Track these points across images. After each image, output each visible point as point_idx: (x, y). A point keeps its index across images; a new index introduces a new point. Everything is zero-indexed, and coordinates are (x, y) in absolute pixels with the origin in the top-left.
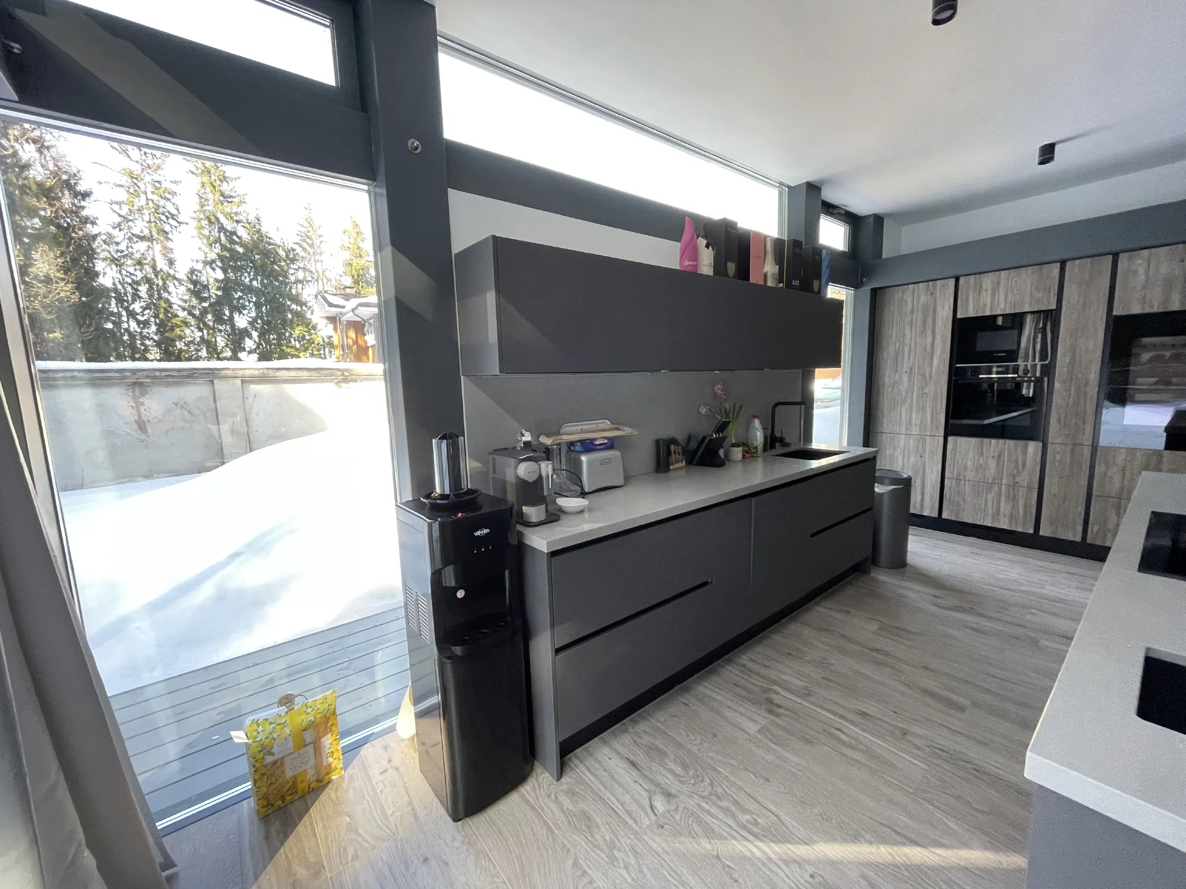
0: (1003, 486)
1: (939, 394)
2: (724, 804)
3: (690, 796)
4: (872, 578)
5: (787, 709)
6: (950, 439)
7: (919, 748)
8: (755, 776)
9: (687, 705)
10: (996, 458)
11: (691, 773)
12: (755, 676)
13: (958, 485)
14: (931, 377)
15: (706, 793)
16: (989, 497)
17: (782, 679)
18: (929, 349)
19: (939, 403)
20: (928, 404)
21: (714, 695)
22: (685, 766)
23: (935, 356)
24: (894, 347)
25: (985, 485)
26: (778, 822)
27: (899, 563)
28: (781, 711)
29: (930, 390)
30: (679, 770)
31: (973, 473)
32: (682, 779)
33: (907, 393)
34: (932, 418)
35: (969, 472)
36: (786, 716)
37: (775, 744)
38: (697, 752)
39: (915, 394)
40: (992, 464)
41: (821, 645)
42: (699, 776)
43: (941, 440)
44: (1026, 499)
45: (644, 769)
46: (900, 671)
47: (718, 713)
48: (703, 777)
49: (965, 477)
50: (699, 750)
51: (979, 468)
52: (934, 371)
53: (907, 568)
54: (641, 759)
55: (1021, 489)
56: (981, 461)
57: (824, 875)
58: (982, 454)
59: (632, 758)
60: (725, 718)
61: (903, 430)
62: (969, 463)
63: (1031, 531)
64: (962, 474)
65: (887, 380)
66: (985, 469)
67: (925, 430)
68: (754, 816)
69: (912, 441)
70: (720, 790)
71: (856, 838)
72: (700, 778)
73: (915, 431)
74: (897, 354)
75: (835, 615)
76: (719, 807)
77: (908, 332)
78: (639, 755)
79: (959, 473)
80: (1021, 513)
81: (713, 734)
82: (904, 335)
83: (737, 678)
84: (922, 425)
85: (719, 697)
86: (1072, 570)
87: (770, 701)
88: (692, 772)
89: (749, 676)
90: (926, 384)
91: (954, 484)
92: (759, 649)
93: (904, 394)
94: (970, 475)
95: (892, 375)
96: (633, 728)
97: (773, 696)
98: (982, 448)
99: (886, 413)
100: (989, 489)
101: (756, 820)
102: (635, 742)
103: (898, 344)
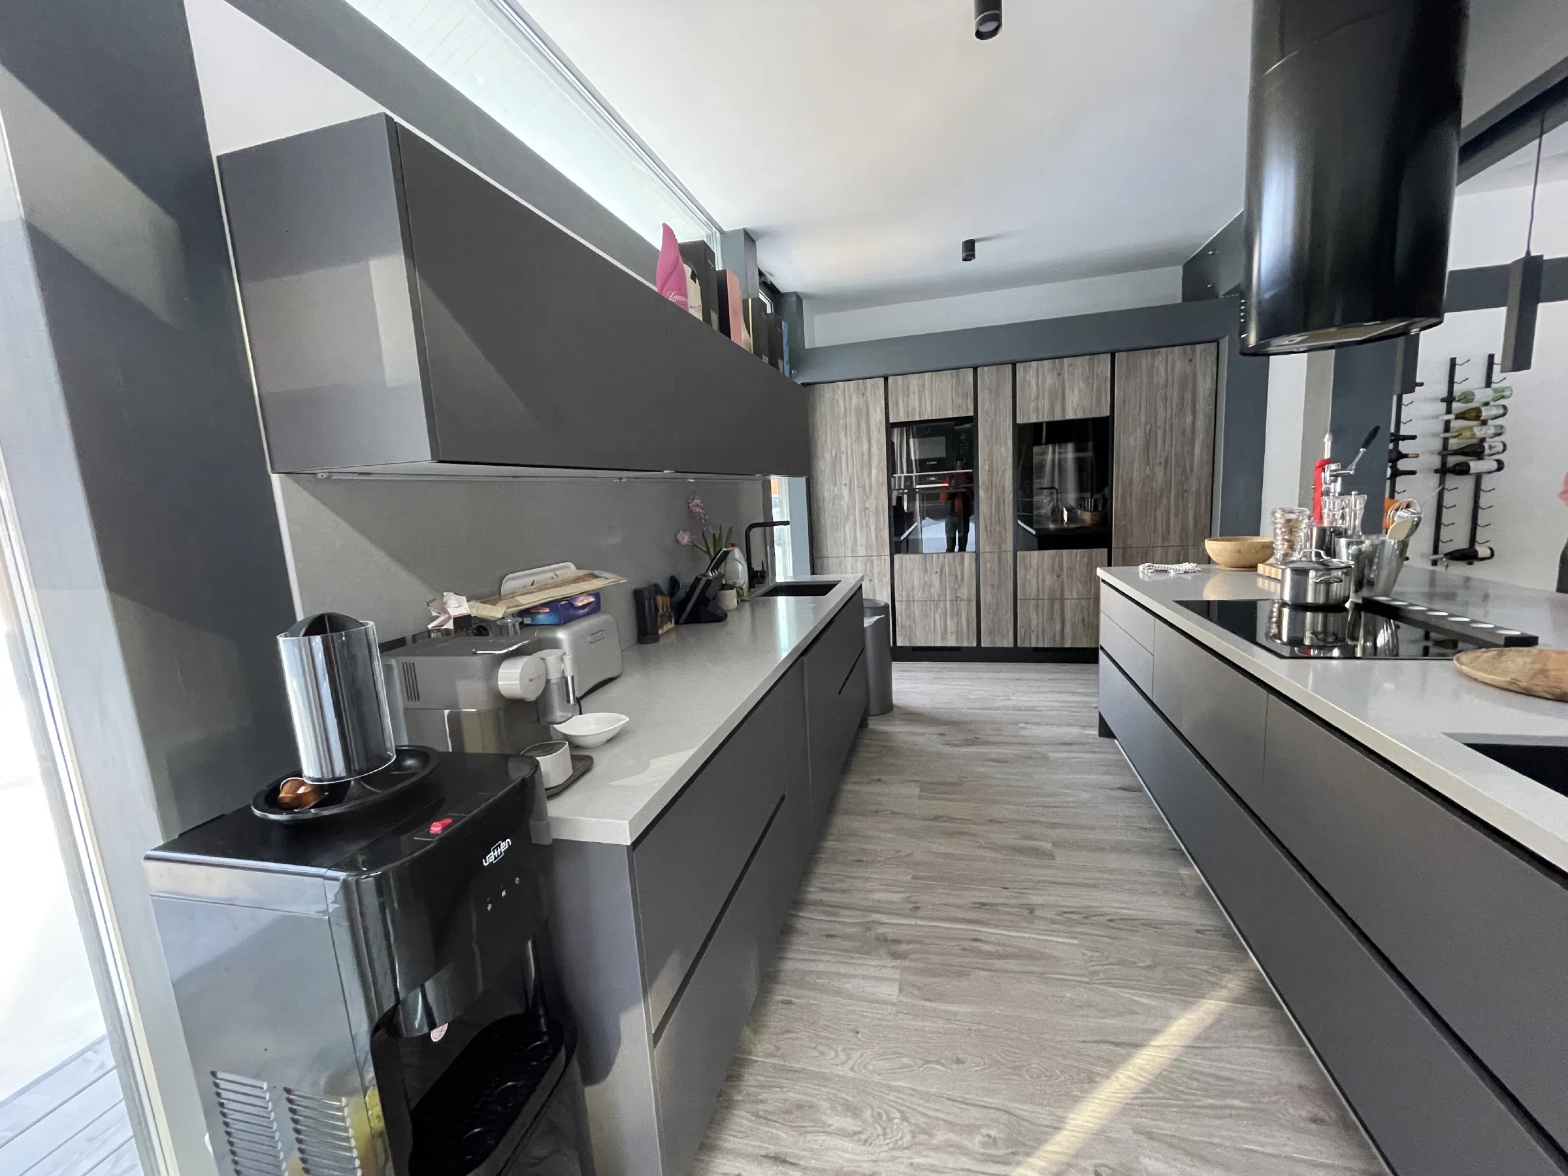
0: (948, 603)
1: (881, 507)
2: (941, 1136)
3: (893, 1159)
4: (875, 732)
5: (909, 942)
6: (896, 557)
7: (1054, 922)
8: (943, 1065)
9: (789, 1003)
10: (939, 573)
11: (868, 1114)
12: (846, 912)
13: (908, 607)
14: (871, 490)
15: (908, 1139)
16: (937, 616)
17: (874, 901)
18: (866, 457)
19: (882, 518)
20: (872, 520)
21: (812, 967)
22: (852, 1110)
23: (873, 466)
24: (829, 454)
25: (932, 603)
26: (1013, 1119)
27: (887, 707)
28: (903, 947)
29: (871, 504)
30: (848, 1123)
31: (921, 592)
32: (863, 1137)
33: (848, 508)
34: (876, 537)
35: (916, 592)
36: (914, 951)
37: (929, 1000)
38: (851, 1074)
39: (857, 508)
40: (936, 580)
41: (883, 835)
42: (880, 1114)
43: (888, 558)
44: (967, 611)
45: (801, 1158)
46: (974, 835)
47: (839, 993)
48: (888, 1114)
49: (913, 597)
50: (852, 1069)
51: (926, 586)
52: (873, 481)
53: (895, 710)
54: (786, 1140)
55: (962, 603)
56: (926, 578)
57: (1106, 1162)
58: (926, 570)
59: (772, 1149)
60: (850, 996)
61: (849, 553)
62: (916, 582)
63: (975, 645)
64: (911, 594)
65: (826, 495)
66: (930, 587)
67: (872, 551)
68: (984, 1131)
69: (859, 564)
70: (921, 1120)
71: (1091, 1080)
72: (884, 1117)
73: (862, 551)
74: (834, 463)
75: (869, 789)
76: (937, 1149)
77: (843, 438)
78: (779, 1138)
79: (908, 596)
80: (965, 629)
81: (853, 1031)
82: (839, 441)
83: (825, 926)
84: (868, 546)
85: (822, 967)
86: (1017, 676)
87: (884, 940)
88: (869, 1112)
89: (834, 914)
90: (867, 498)
91: (904, 607)
92: (821, 869)
93: (846, 511)
94: (918, 594)
95: (832, 489)
96: (740, 1093)
97: (881, 930)
98: (925, 562)
99: (829, 533)
100: (937, 606)
101: (989, 1136)
102: (758, 1116)
103: (834, 452)
